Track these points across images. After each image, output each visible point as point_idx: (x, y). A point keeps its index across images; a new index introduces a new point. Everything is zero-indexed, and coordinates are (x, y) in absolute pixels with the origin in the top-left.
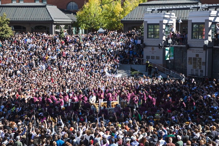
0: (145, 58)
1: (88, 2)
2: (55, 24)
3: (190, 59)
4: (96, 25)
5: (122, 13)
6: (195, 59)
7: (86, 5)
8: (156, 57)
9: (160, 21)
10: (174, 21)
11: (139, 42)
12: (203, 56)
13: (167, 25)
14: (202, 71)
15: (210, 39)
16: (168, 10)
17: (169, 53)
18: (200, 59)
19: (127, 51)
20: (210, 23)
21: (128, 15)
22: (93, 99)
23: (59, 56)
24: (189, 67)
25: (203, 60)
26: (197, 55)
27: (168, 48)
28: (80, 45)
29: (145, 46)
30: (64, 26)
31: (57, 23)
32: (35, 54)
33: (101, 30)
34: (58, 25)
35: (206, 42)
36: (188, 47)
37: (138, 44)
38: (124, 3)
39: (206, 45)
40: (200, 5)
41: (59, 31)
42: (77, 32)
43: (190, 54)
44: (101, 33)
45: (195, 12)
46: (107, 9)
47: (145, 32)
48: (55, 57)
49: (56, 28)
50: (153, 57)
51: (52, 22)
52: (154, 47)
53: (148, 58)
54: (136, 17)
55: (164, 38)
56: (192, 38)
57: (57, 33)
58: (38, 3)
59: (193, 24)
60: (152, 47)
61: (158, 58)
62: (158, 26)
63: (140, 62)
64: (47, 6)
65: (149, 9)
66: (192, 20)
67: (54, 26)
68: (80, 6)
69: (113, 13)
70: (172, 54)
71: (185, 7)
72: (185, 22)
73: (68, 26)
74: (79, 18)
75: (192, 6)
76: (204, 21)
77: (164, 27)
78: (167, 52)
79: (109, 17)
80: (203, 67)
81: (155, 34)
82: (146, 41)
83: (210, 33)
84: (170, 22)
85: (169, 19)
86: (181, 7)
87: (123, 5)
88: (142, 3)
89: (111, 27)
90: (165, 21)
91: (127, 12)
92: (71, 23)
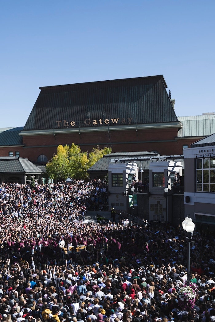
0: (110, 205)
1: (57, 154)
2: (26, 175)
3: (152, 205)
4: (64, 175)
5: (88, 164)
6: (156, 206)
7: (55, 158)
8: (121, 204)
9: (123, 171)
10: (136, 171)
11: (104, 190)
12: (164, 203)
13: (130, 174)
14: (163, 217)
15: (169, 187)
16: (130, 161)
17: (133, 200)
18: (161, 205)
19: (93, 199)
20: (169, 173)
21: (94, 165)
22: (62, 243)
23: (31, 204)
24: (152, 213)
25: (164, 206)
26: (158, 202)
27: (131, 196)
28: (49, 193)
29: (110, 194)
30: (35, 176)
31: (29, 174)
32: (9, 203)
33: (69, 180)
34: (29, 176)
35: (166, 190)
36: (150, 195)
37: (103, 192)
38: (90, 155)
39: (166, 192)
40: (159, 156)
41: (30, 181)
42: (47, 182)
43: (152, 201)
44: (69, 183)
45: (155, 163)
46: (74, 160)
47: (109, 180)
48: (27, 205)
49: (28, 178)
50: (117, 205)
51: (24, 173)
52: (118, 195)
53: (113, 205)
54: (101, 167)
55: (127, 186)
56: (153, 186)
57: (28, 183)
58: (12, 157)
59: (154, 173)
60: (116, 195)
61: (122, 205)
62: (122, 176)
63: (106, 209)
64: (20, 159)
65: (113, 160)
66: (152, 170)
67: (26, 177)
68: (50, 159)
69: (80, 164)
70: (135, 201)
71: (145, 158)
72: (146, 172)
73: (39, 177)
74: (49, 169)
75: (152, 157)
76: (163, 171)
77: (127, 176)
78: (130, 199)
79: (76, 168)
80: (164, 213)
81: (118, 182)
82: (111, 189)
83: (169, 182)
84: (133, 172)
85: (131, 169)
86: (142, 158)
87: (88, 157)
88: (106, 154)
89: (78, 177)
90: (128, 171)
91: (93, 163)
92: (41, 173)
